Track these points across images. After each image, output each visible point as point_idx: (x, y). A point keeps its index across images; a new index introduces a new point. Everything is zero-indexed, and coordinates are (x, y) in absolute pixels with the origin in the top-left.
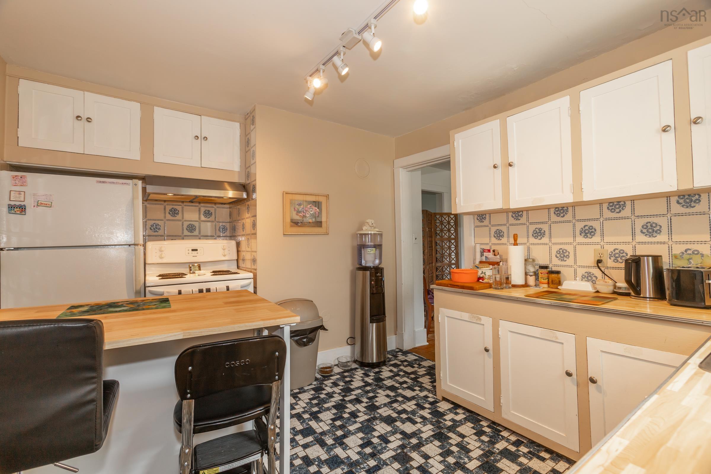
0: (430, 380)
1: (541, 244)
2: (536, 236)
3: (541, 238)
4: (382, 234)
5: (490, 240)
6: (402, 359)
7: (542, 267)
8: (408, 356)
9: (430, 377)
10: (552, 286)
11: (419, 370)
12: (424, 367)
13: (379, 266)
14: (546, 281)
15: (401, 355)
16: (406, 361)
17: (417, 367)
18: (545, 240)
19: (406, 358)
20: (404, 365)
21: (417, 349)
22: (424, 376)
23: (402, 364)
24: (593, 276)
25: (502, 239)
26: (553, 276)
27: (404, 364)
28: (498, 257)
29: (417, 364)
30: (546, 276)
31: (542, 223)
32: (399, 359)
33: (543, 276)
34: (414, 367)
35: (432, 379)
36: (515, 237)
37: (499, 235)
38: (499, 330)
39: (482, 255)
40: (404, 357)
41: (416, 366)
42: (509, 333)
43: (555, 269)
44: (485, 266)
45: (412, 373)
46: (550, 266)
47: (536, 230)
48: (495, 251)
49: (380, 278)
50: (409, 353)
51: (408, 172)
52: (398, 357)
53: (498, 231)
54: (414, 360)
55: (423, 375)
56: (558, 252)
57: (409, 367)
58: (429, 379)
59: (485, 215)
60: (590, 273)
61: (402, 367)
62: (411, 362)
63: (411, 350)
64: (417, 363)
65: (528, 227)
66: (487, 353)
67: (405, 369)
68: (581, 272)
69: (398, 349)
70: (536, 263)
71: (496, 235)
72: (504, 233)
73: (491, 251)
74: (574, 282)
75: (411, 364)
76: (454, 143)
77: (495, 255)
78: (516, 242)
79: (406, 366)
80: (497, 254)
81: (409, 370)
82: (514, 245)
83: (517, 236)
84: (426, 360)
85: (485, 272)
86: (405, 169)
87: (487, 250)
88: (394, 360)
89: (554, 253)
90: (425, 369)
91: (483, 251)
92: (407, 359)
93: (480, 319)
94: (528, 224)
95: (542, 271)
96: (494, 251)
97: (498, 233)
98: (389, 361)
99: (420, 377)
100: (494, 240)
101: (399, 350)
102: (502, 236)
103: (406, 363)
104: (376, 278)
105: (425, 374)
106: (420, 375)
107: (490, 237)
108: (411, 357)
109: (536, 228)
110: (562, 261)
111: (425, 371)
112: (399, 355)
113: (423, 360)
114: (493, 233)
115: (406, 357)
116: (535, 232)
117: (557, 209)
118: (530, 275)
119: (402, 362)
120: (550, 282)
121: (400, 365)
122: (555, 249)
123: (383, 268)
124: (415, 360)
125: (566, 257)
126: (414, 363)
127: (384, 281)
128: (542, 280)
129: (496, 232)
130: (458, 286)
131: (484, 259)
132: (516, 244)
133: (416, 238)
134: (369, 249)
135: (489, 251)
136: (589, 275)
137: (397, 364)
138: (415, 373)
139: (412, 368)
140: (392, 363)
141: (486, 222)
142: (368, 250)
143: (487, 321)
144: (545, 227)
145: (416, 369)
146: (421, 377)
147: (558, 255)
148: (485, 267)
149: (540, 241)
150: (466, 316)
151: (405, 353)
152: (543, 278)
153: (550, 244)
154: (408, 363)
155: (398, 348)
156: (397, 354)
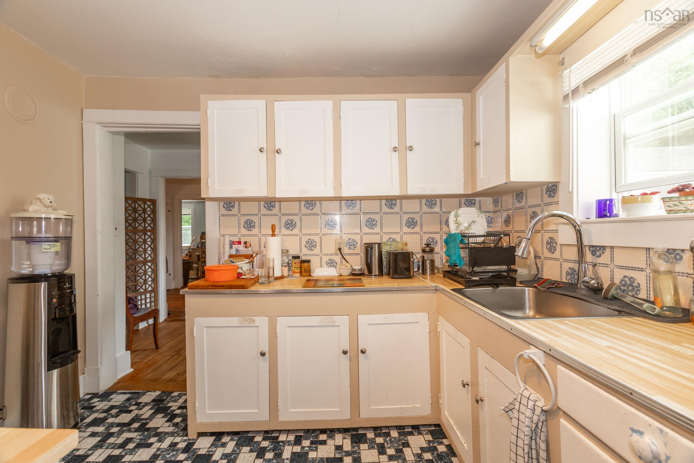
0: (166, 419)
1: (292, 235)
2: (288, 227)
3: (293, 229)
4: (71, 220)
5: (239, 231)
6: (104, 408)
7: (295, 257)
8: (111, 399)
9: (164, 415)
10: (304, 274)
11: (141, 412)
12: (146, 404)
13: (66, 272)
14: (299, 270)
15: (99, 401)
16: (112, 407)
17: (136, 409)
18: (296, 231)
19: (111, 403)
20: (114, 415)
21: (121, 384)
22: (154, 416)
23: (108, 415)
24: (334, 262)
25: (253, 229)
26: (306, 264)
27: (111, 414)
28: (250, 249)
29: (135, 405)
30: (298, 266)
31: (294, 214)
32: (99, 410)
33: (296, 266)
34: (131, 411)
35: (167, 416)
36: (273, 228)
37: (249, 225)
38: (277, 328)
39: (231, 247)
40: (105, 403)
41: (132, 408)
42: (288, 329)
43: (304, 258)
44: (240, 260)
45: (133, 421)
46: (301, 255)
47: (288, 221)
48: (247, 243)
49: (68, 291)
50: (112, 393)
51: (109, 133)
52: (95, 406)
53: (248, 221)
54: (126, 400)
55: (150, 416)
56: (307, 242)
57: (123, 415)
58: (163, 417)
59: (233, 203)
60: (332, 259)
61: (110, 420)
62: (123, 405)
63: (112, 388)
64: (133, 403)
65: (280, 218)
66: (262, 357)
67: (117, 420)
68: (325, 259)
69: (87, 394)
70: (289, 253)
71: (246, 226)
72: (255, 223)
73: (242, 243)
74: (321, 269)
75: (123, 409)
76: (207, 111)
77: (246, 247)
78: (274, 233)
79: (117, 415)
80: (249, 246)
81: (125, 418)
82: (272, 236)
83: (275, 227)
84: (144, 394)
85: (242, 267)
86: (105, 128)
87: (237, 242)
88: (91, 415)
89: (304, 243)
90: (150, 407)
91: (232, 243)
92: (114, 404)
93: (254, 321)
94: (280, 215)
95: (295, 261)
96: (245, 243)
97: (248, 223)
98: (82, 420)
99: (148, 421)
100: (244, 231)
101: (91, 395)
102: (254, 227)
103: (114, 411)
104: (59, 292)
105: (153, 413)
106: (147, 419)
107: (239, 227)
108: (118, 399)
109: (288, 219)
110: (310, 250)
111: (151, 409)
112: (95, 402)
113: (139, 395)
114: (242, 224)
115: (109, 401)
116: (287, 223)
117: (307, 203)
118: (285, 266)
119: (107, 411)
120: (302, 271)
121: (106, 419)
122: (305, 239)
123: (74, 275)
124: (128, 400)
125: (314, 247)
126: (128, 404)
127: (75, 295)
128: (296, 270)
129: (246, 223)
130: (223, 286)
131: (233, 252)
132: (273, 235)
133: (116, 228)
134: (45, 244)
135: (239, 243)
136: (331, 261)
137: (98, 418)
138: (137, 419)
139: (128, 415)
140: (88, 420)
141: (235, 211)
142: (44, 246)
143: (262, 322)
144: (296, 219)
145: (136, 412)
146: (151, 421)
147: (307, 245)
148: (239, 262)
149: (291, 233)
150: (234, 321)
151: (105, 396)
152: (297, 268)
153: (301, 235)
154: (118, 410)
155: (88, 392)
156: (90, 404)
